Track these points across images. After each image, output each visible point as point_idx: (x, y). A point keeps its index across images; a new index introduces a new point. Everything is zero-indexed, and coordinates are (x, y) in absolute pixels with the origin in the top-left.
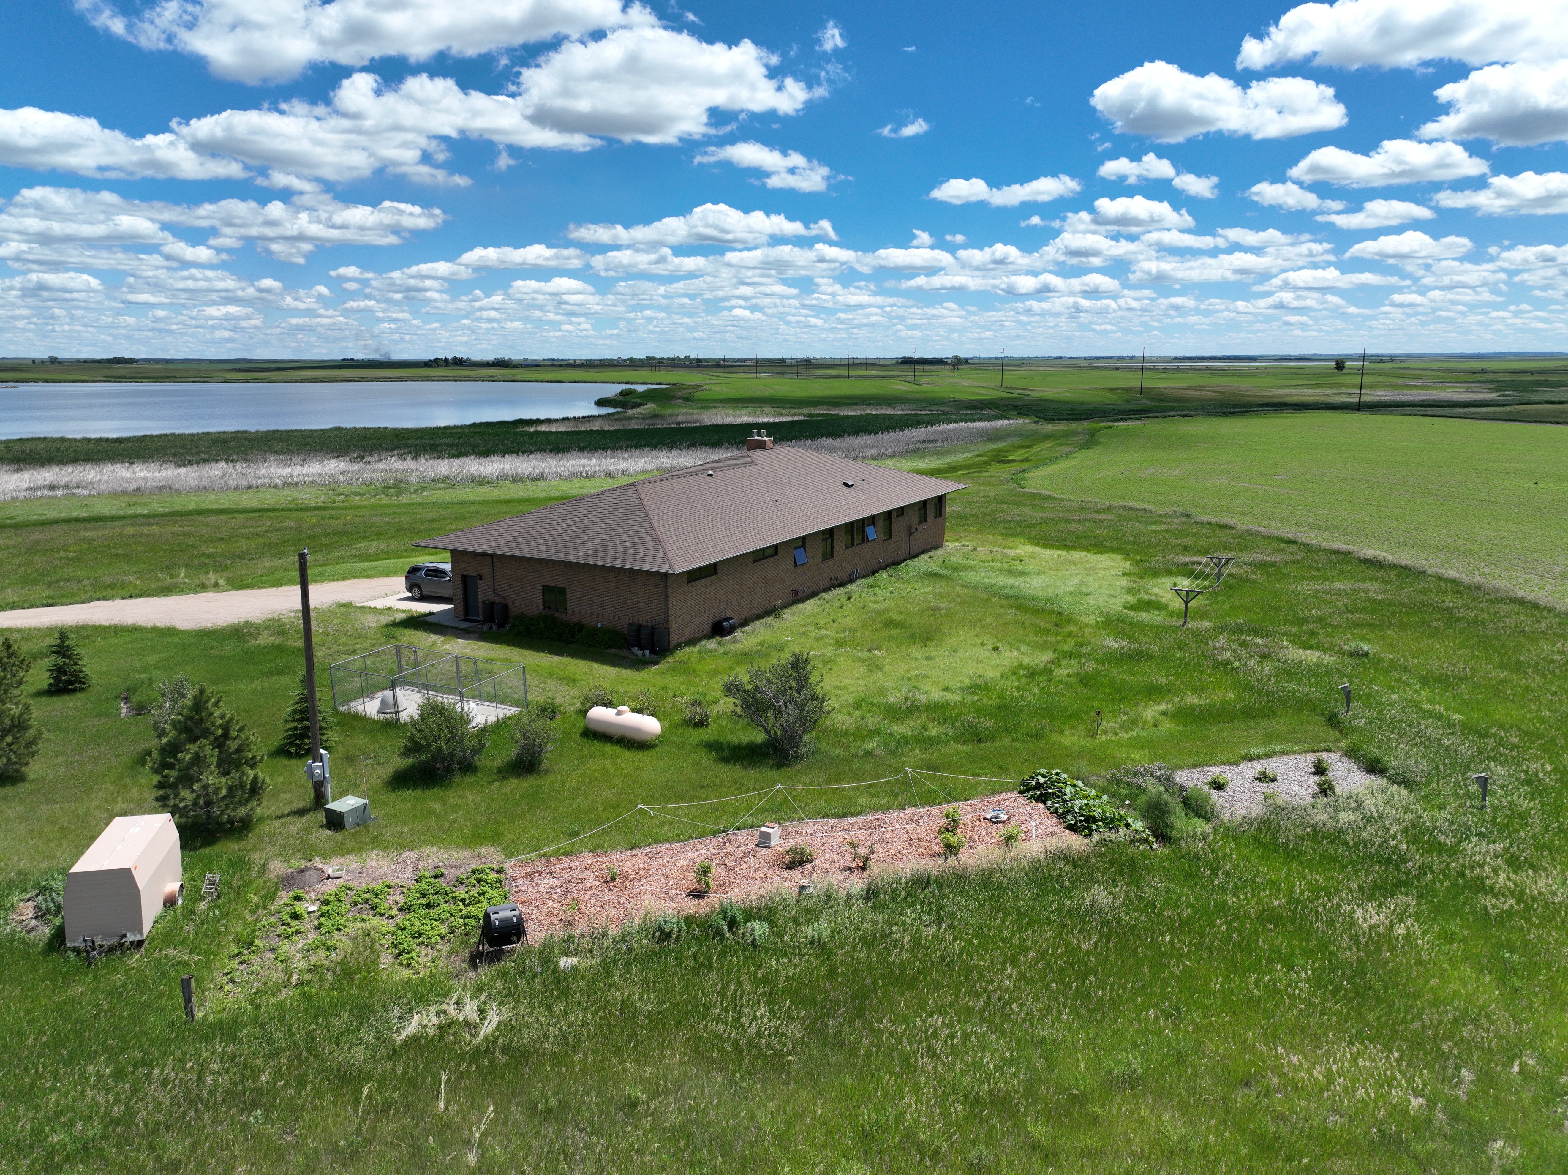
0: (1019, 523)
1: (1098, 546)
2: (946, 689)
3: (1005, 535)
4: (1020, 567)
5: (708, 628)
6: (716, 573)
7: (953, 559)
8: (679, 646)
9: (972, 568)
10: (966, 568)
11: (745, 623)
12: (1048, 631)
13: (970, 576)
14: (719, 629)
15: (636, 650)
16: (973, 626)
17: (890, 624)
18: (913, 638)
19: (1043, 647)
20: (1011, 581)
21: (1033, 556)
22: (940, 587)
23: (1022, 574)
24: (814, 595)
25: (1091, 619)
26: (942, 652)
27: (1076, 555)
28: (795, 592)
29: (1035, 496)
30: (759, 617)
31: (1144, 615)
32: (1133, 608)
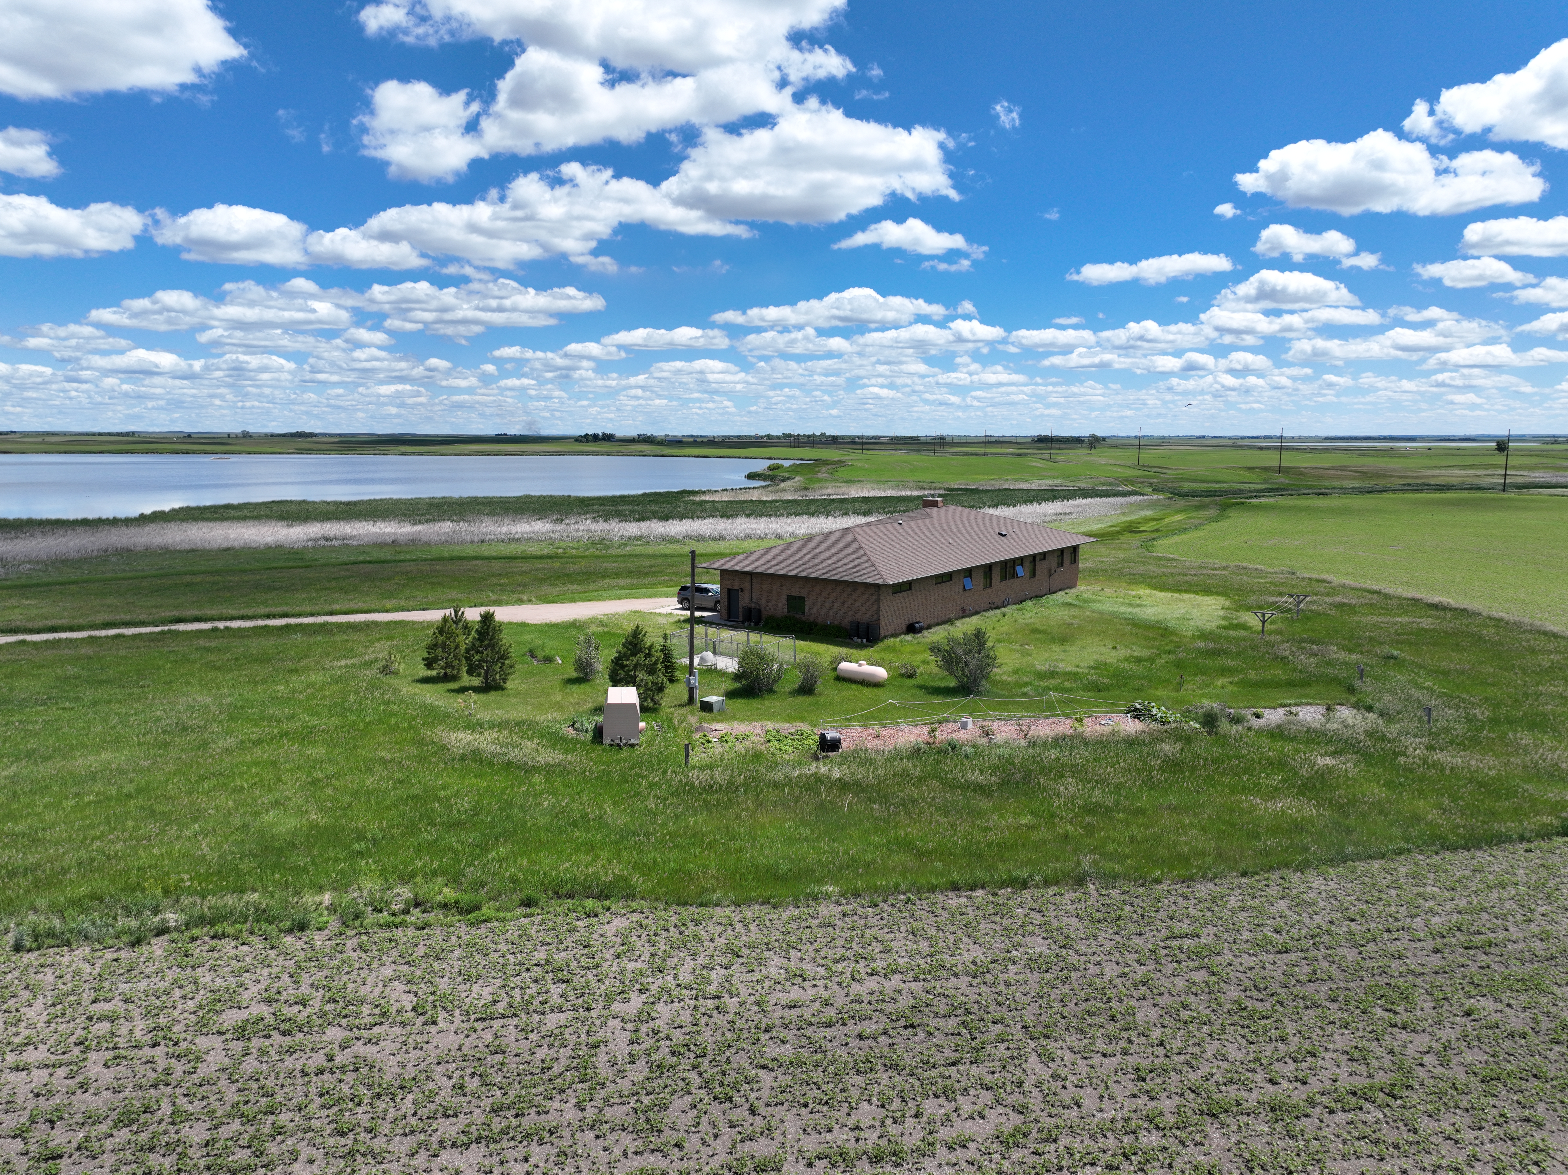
0: (1141, 575)
1: (1207, 591)
2: (1078, 666)
3: (1129, 584)
4: (1138, 602)
5: (904, 628)
6: (910, 589)
7: (1085, 596)
8: (885, 637)
9: (1100, 601)
10: (1094, 601)
11: (929, 627)
12: (1155, 639)
13: (1098, 606)
14: (912, 629)
15: (855, 639)
16: (1098, 635)
17: (1035, 631)
18: (1053, 640)
19: (1149, 648)
20: (1130, 610)
21: (1150, 596)
22: (1073, 612)
23: (1139, 606)
24: (977, 613)
25: (1190, 634)
26: (1074, 648)
27: (1186, 596)
28: (964, 610)
29: (1160, 558)
30: (938, 624)
31: (1231, 632)
32: (1225, 628)
